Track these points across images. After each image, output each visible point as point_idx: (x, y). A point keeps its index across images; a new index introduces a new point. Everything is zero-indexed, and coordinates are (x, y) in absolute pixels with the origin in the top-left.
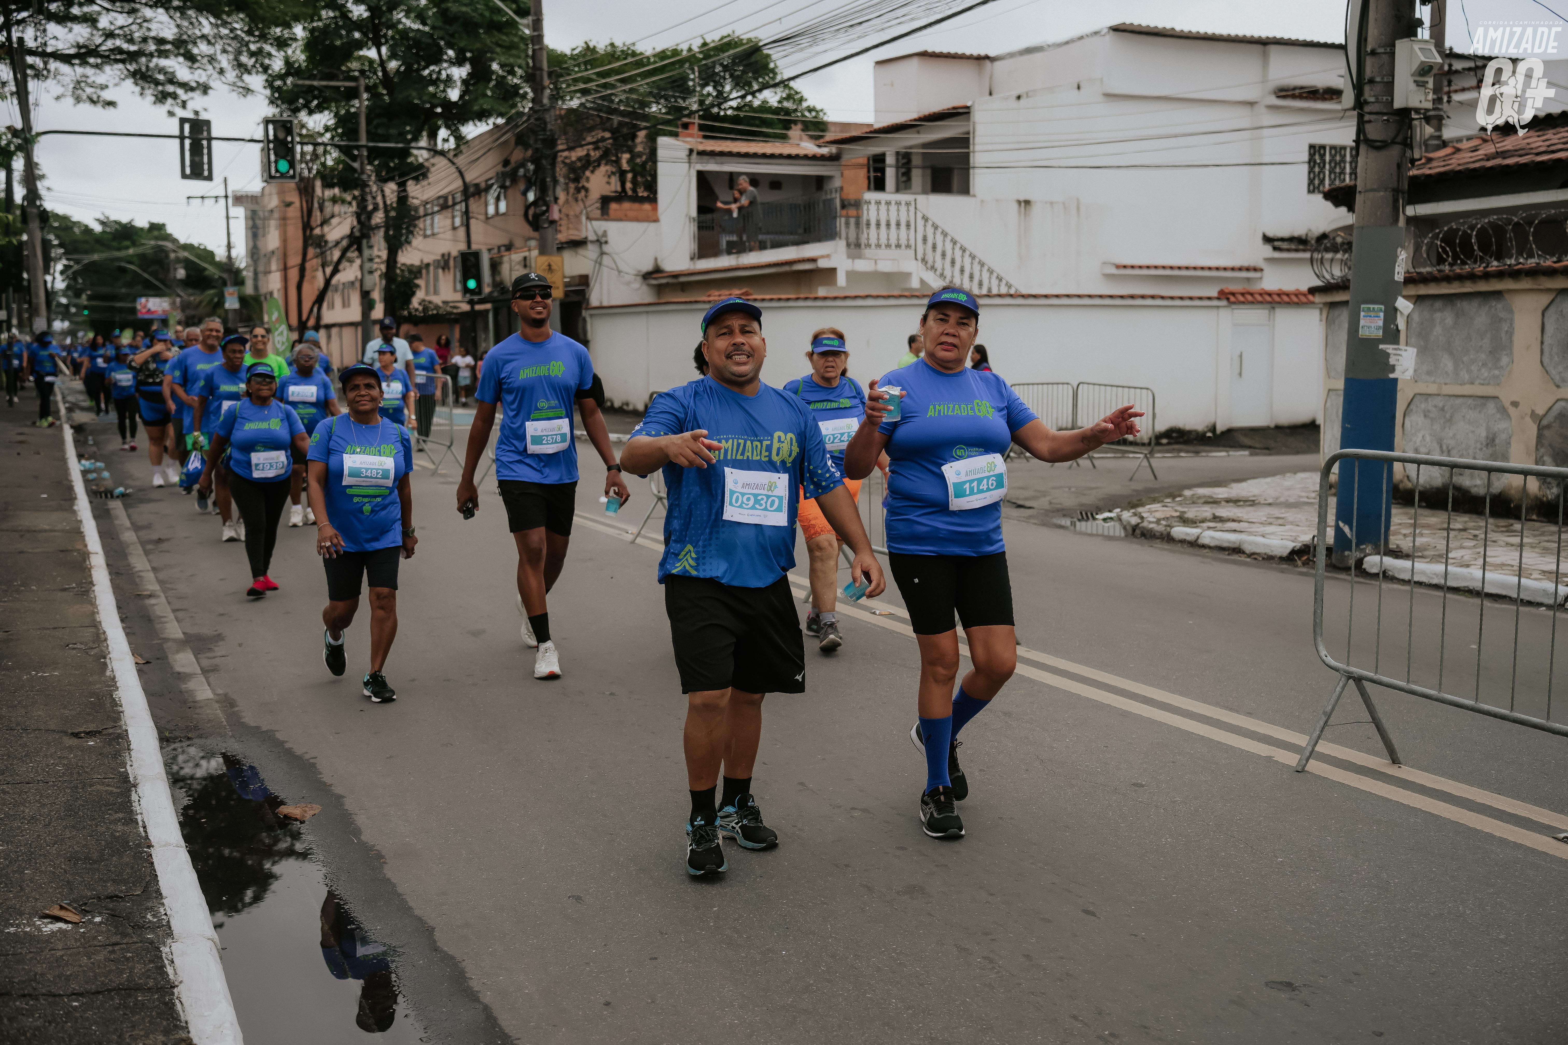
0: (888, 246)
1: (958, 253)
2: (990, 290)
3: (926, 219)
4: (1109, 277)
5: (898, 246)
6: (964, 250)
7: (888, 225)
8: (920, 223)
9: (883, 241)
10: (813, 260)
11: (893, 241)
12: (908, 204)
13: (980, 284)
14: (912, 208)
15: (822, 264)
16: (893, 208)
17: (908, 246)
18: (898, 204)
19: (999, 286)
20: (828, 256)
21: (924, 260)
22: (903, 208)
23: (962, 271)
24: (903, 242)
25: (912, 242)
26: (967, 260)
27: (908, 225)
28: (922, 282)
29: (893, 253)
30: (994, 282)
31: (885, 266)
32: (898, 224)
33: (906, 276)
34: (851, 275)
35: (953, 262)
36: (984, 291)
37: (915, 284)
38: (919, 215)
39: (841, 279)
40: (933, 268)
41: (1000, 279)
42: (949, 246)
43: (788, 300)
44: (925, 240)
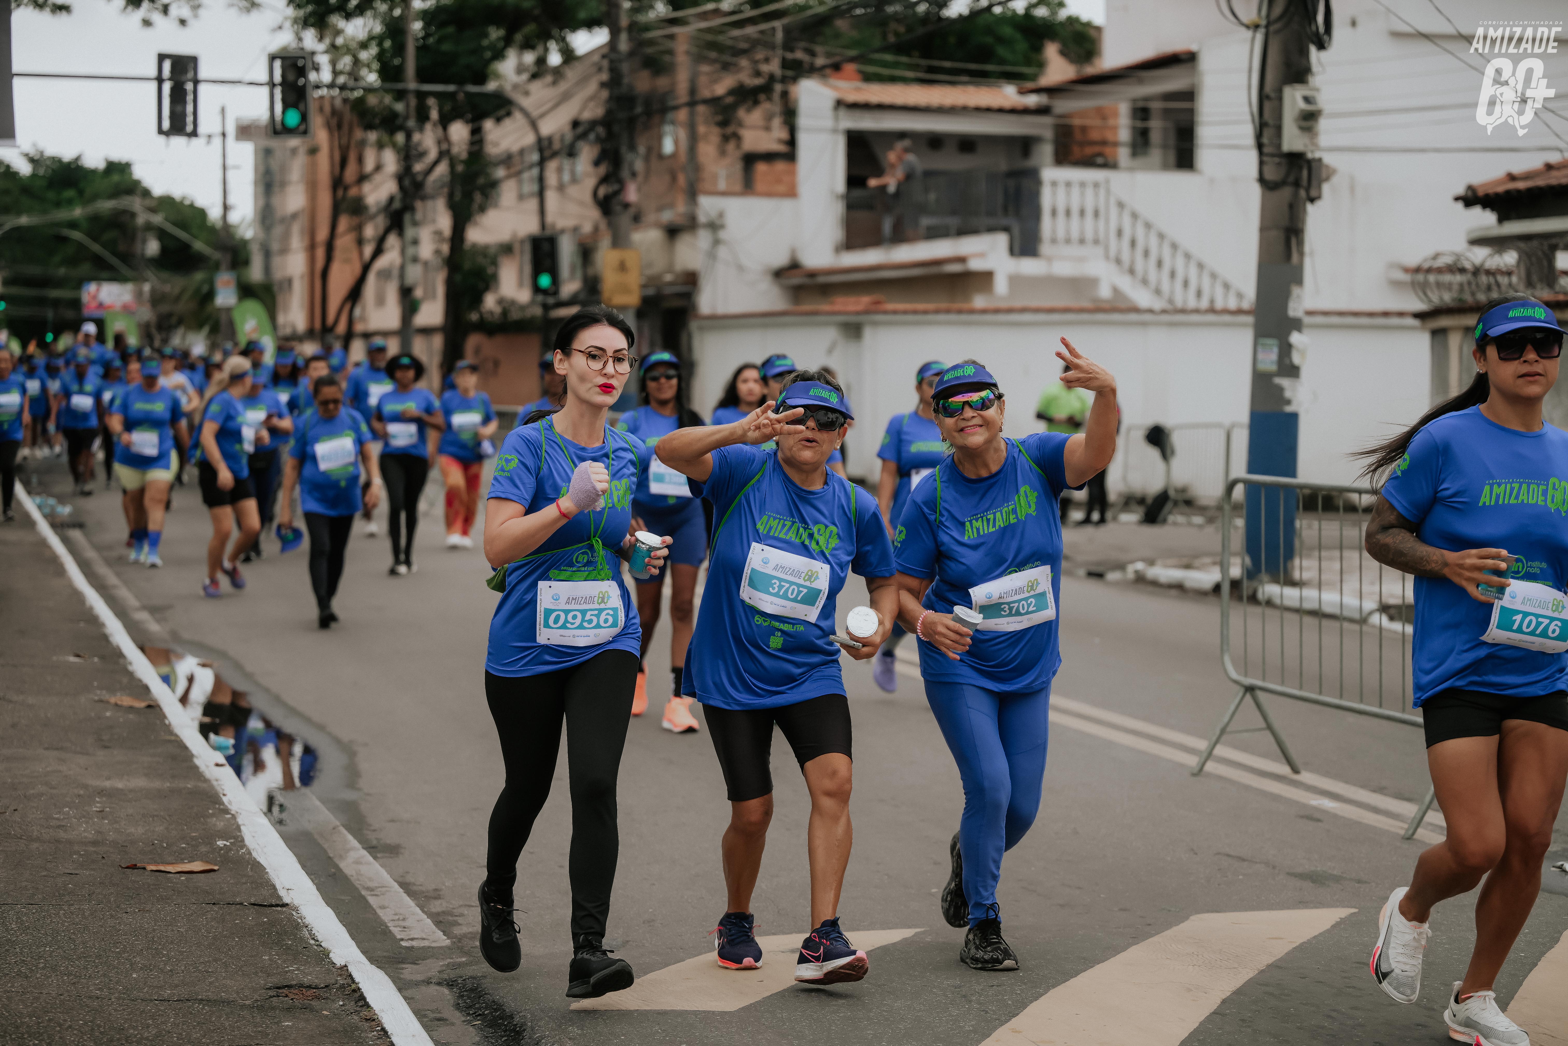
0: (1068, 241)
1: (1167, 252)
2: (1212, 301)
3: (1121, 205)
4: (1396, 284)
5: (1082, 241)
6: (1174, 246)
7: (1068, 213)
8: (1114, 211)
9: (1061, 234)
10: (962, 260)
11: (1075, 234)
12: (1096, 185)
13: (1199, 294)
14: (1102, 192)
15: (975, 265)
16: (1075, 191)
17: (1096, 242)
18: (1083, 185)
19: (1226, 296)
20: (982, 255)
21: (1118, 261)
22: (1089, 192)
23: (1173, 274)
24: (1089, 235)
25: (1102, 236)
26: (1180, 262)
27: (1096, 214)
28: (1116, 290)
29: (1075, 250)
30: (1219, 291)
31: (1063, 268)
32: (1082, 213)
33: (1092, 282)
34: (1015, 280)
35: (1160, 264)
36: (1204, 304)
37: (1105, 292)
38: (1112, 201)
39: (1001, 285)
40: (1132, 272)
41: (1227, 286)
42: (1153, 242)
43: (925, 312)
44: (1120, 233)
